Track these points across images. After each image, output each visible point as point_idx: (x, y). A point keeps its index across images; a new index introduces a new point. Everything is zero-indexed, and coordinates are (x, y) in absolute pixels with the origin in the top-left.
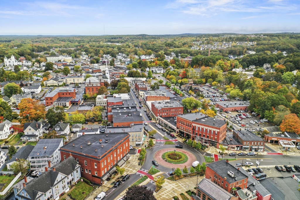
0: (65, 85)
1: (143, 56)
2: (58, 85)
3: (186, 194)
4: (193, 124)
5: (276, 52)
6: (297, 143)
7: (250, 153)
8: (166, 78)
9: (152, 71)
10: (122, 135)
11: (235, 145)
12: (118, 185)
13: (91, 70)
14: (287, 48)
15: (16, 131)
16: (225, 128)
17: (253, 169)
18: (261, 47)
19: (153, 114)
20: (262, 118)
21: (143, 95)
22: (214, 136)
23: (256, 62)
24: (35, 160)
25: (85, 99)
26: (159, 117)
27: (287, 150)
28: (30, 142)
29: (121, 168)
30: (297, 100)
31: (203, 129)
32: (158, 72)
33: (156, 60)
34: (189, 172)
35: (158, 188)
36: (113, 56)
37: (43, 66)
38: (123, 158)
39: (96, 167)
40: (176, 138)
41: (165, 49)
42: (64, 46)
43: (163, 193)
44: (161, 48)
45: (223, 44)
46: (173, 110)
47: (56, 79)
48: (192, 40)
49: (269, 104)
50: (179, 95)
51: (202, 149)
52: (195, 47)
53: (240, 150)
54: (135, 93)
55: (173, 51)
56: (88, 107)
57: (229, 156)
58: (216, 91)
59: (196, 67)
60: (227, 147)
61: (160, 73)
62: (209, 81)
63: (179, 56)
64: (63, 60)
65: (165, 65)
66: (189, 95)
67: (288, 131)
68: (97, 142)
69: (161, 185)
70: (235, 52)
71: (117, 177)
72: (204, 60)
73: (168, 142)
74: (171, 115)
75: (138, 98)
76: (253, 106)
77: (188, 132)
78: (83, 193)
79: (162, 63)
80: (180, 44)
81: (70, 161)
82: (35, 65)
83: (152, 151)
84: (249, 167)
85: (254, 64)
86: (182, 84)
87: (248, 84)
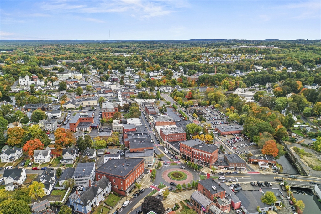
0: (82, 108)
1: (151, 73)
2: (76, 108)
3: (184, 202)
4: (192, 150)
5: (282, 68)
6: (273, 164)
7: (234, 172)
8: (173, 99)
9: (161, 91)
10: (138, 160)
11: (223, 166)
12: (137, 196)
13: (102, 90)
14: (293, 63)
15: (54, 155)
16: (216, 152)
17: (234, 185)
18: (268, 61)
19: (162, 138)
20: (251, 142)
21: (153, 119)
22: (208, 159)
23: (260, 80)
24: (78, 178)
25: (102, 123)
26: (166, 142)
27: (264, 169)
28: (68, 164)
29: (138, 184)
30: (282, 126)
31: (199, 153)
32: (166, 91)
33: (164, 79)
34: (187, 187)
35: (165, 198)
36: (122, 71)
37: (57, 86)
38: (139, 177)
39: (122, 184)
40: (179, 160)
41: (174, 62)
42: (70, 57)
43: (168, 201)
44: (170, 61)
45: (232, 57)
46: (178, 135)
47: (73, 103)
48: (201, 51)
49: (256, 130)
50: (184, 118)
51: (198, 169)
52: (203, 60)
53: (227, 170)
54: (145, 117)
55: (181, 65)
56: (107, 132)
57: (218, 175)
58: (217, 114)
59: (202, 85)
60: (217, 168)
61: (168, 93)
62: (213, 103)
63: (187, 71)
64: (73, 77)
65: (173, 83)
66: (193, 118)
67: (267, 154)
68: (121, 165)
69: (167, 196)
70: (243, 67)
71: (135, 190)
72: (211, 78)
73: (173, 164)
74: (176, 140)
75: (148, 121)
76: (246, 130)
77: (189, 155)
78: (114, 201)
79: (170, 81)
80: (189, 56)
81: (104, 180)
82: (48, 84)
83: (160, 171)
84: (231, 183)
85: (258, 83)
86: (187, 106)
87: (245, 108)
